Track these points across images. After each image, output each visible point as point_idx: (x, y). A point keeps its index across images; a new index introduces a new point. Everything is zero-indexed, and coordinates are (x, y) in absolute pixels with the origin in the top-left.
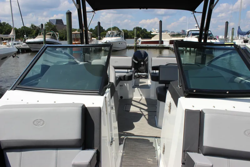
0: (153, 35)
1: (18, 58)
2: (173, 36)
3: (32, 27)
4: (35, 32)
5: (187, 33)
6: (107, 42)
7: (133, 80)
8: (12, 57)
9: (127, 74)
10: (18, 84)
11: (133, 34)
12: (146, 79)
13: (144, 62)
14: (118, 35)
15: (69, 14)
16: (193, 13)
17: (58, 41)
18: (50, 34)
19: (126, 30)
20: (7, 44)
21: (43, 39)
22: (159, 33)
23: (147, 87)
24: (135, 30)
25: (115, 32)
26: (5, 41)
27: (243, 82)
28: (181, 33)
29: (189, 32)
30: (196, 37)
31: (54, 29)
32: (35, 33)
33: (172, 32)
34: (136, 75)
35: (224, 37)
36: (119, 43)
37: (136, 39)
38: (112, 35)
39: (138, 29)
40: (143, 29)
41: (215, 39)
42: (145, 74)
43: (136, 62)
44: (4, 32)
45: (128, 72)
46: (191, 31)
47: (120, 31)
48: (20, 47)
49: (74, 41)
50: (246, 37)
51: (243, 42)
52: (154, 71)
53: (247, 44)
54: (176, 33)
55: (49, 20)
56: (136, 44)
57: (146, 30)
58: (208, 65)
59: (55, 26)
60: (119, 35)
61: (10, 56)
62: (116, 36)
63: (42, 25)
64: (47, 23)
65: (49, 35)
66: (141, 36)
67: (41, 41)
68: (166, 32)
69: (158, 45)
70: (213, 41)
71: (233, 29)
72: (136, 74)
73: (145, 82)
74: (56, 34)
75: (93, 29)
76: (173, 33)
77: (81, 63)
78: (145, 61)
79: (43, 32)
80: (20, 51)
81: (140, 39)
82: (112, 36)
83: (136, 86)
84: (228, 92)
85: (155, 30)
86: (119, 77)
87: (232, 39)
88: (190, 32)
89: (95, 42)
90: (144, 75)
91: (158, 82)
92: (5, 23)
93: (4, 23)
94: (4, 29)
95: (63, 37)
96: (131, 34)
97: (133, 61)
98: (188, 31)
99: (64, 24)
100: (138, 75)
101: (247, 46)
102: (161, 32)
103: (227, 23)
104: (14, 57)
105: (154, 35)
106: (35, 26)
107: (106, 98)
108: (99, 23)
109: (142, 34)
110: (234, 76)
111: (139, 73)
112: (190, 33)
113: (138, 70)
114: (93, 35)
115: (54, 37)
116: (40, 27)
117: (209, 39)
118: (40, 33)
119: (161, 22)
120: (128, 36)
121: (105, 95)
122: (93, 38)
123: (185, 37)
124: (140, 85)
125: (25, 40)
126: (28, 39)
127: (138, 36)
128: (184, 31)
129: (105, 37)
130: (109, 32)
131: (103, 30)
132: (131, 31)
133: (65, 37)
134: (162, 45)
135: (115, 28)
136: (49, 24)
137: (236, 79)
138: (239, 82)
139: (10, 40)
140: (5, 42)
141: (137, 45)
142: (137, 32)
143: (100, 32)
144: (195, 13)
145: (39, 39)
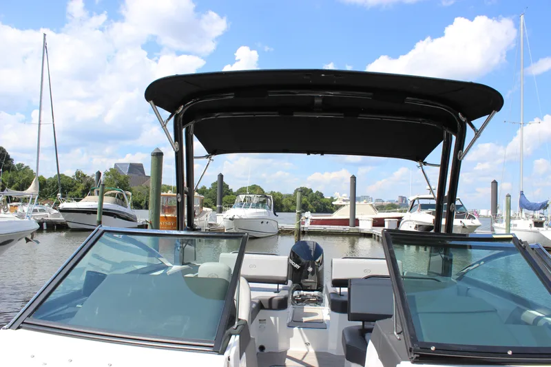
0: (336, 205)
1: (38, 242)
2: (380, 208)
3: (77, 178)
4: (82, 187)
5: (409, 204)
6: (235, 217)
7: (290, 308)
8: (24, 240)
9: (276, 295)
10: (29, 316)
11: (293, 202)
12: (318, 307)
13: (313, 266)
14: (260, 205)
15: (158, 156)
16: (421, 166)
17: (128, 210)
18: (113, 195)
19: (279, 194)
20: (19, 210)
21: (97, 203)
22: (349, 203)
23: (320, 325)
24: (298, 194)
25: (255, 199)
26: (14, 204)
27: (541, 323)
28: (397, 202)
29: (414, 201)
30: (430, 213)
31: (123, 185)
32: (83, 191)
33: (377, 200)
34: (296, 297)
35: (490, 214)
36: (262, 222)
37: (299, 213)
38: (246, 204)
39: (304, 192)
40: (314, 192)
41: (471, 217)
42: (316, 293)
43: (297, 266)
44: (16, 184)
45: (278, 291)
46: (418, 199)
47: (266, 196)
48: (46, 218)
49: (164, 212)
50: (537, 214)
51: (533, 225)
52: (338, 289)
53: (540, 229)
54: (386, 203)
55: (115, 165)
56: (299, 224)
57: (322, 195)
58: (458, 279)
59: (126, 178)
60: (262, 204)
61: (19, 239)
62: (257, 206)
63: (99, 174)
64: (109, 171)
65: (110, 195)
66: (311, 207)
67: (93, 207)
68: (365, 201)
69: (347, 228)
70: (467, 222)
71: (509, 196)
72: (296, 293)
73: (316, 314)
74: (127, 195)
75: (208, 188)
76: (380, 203)
77: (176, 268)
78: (316, 264)
79: (100, 189)
80: (45, 227)
81: (308, 214)
82: (247, 206)
83: (296, 322)
84: (510, 353)
85: (341, 195)
86: (257, 301)
87: (510, 218)
88: (416, 201)
89: (209, 217)
90: (314, 296)
91: (346, 316)
92: (22, 165)
93: (20, 166)
94: (17, 178)
95: (141, 202)
96: (290, 203)
97: (289, 265)
98: (412, 198)
99: (146, 174)
100: (300, 296)
101: (542, 232)
102: (354, 199)
103: (495, 183)
104: (28, 240)
105: (338, 207)
106: (84, 176)
107: (229, 359)
108: (221, 176)
109: (314, 202)
110: (519, 306)
111: (302, 292)
112: (416, 203)
113: (301, 284)
114: (205, 201)
115: (120, 199)
116: (95, 178)
117: (457, 217)
118: (93, 190)
119: (354, 178)
120: (282, 206)
121: (227, 353)
122: (204, 209)
123: (405, 211)
124: (305, 319)
125: (58, 204)
126: (64, 201)
127: (304, 208)
128: (403, 198)
129: (231, 207)
130: (240, 196)
131: (229, 192)
132: (290, 196)
133: (145, 202)
134: (357, 227)
135: (254, 189)
136: (114, 173)
137: (525, 314)
138: (531, 322)
139: (25, 201)
140: (16, 206)
141: (302, 226)
142: (301, 198)
143: (222, 196)
144: (424, 167)
145: (89, 202)
